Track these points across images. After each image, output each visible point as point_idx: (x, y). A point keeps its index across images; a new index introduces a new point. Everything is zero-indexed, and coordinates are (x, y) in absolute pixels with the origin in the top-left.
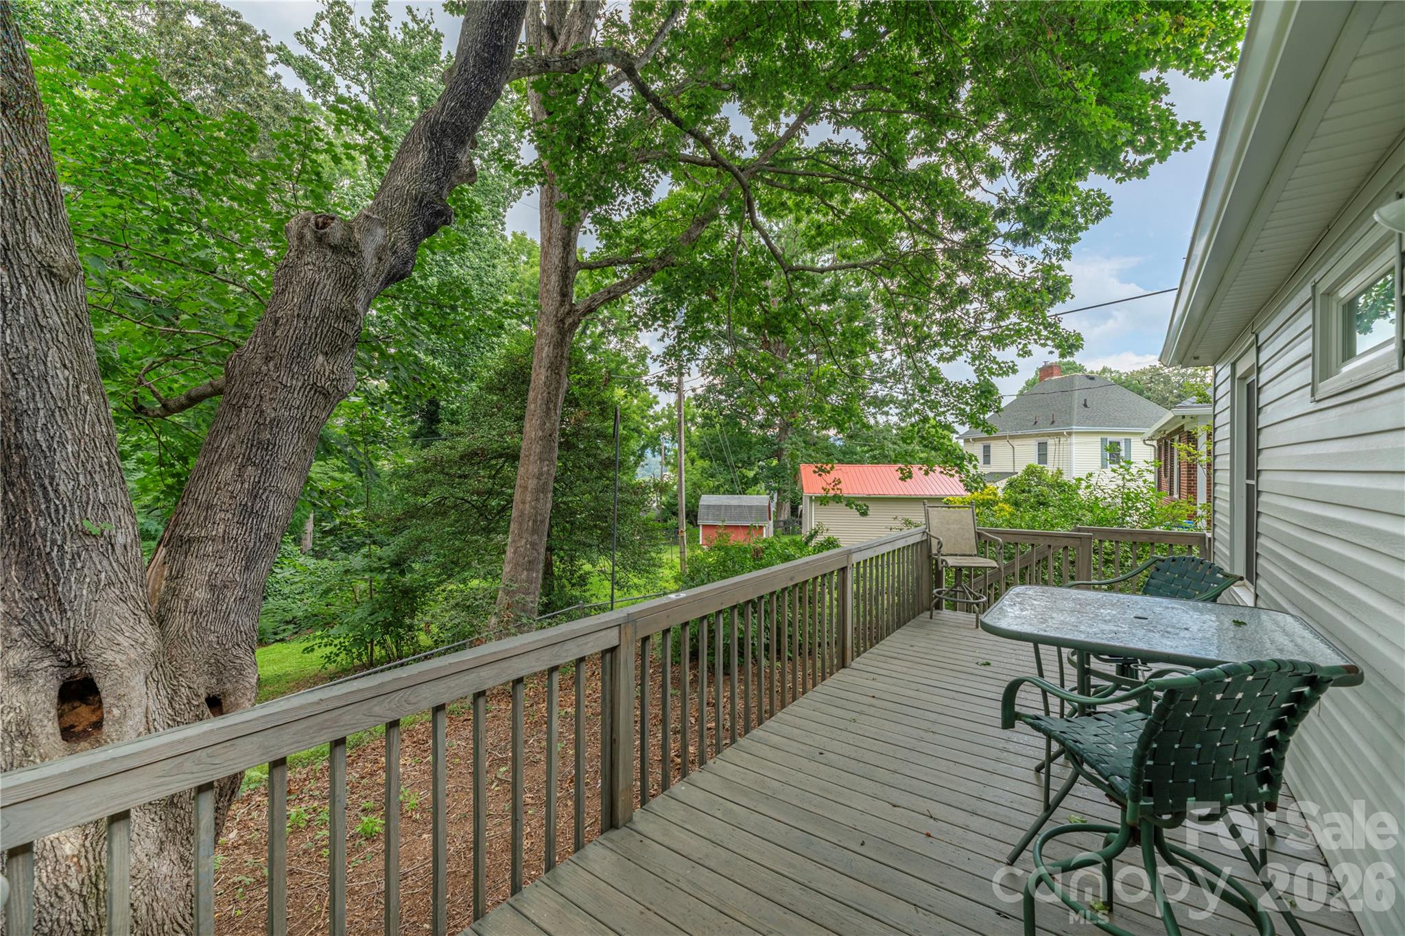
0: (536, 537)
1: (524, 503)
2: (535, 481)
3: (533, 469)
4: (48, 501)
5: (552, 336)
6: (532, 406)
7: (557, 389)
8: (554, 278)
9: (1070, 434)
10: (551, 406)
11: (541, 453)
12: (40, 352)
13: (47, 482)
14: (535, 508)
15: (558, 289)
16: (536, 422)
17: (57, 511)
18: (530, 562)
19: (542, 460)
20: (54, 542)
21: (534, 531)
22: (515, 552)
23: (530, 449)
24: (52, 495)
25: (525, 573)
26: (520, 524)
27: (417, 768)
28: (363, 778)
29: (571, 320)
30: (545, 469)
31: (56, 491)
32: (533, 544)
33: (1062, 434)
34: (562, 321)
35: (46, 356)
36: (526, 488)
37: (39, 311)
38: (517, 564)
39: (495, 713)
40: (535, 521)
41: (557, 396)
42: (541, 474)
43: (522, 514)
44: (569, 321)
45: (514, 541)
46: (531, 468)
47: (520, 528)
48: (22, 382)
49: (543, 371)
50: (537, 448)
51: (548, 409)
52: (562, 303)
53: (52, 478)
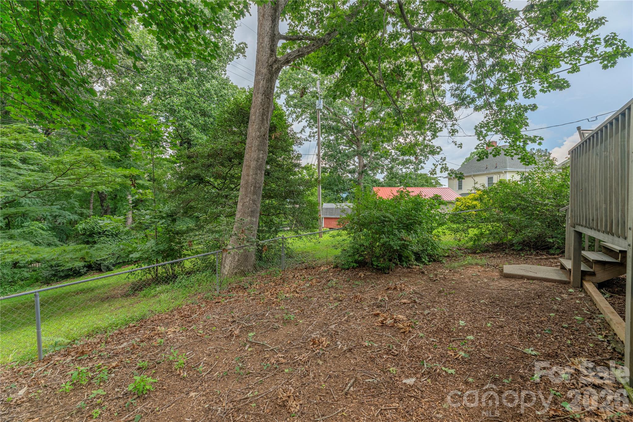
0: (255, 196)
1: (248, 175)
2: (255, 163)
3: (254, 155)
5: (265, 75)
6: (253, 117)
7: (268, 108)
8: (267, 39)
9: (506, 172)
10: (265, 117)
11: (259, 145)
14: (255, 179)
15: (268, 46)
16: (256, 127)
18: (252, 211)
19: (259, 150)
21: (255, 193)
22: (243, 205)
23: (252, 143)
25: (249, 218)
26: (246, 188)
27: (184, 334)
28: (142, 341)
29: (276, 66)
30: (261, 156)
32: (254, 201)
33: (502, 173)
34: (271, 66)
36: (249, 166)
38: (244, 212)
39: (236, 298)
40: (255, 187)
41: (268, 112)
42: (259, 159)
43: (247, 183)
44: (275, 66)
45: (242, 199)
46: (252, 154)
47: (246, 191)
49: (260, 95)
50: (256, 143)
51: (263, 119)
52: (271, 55)
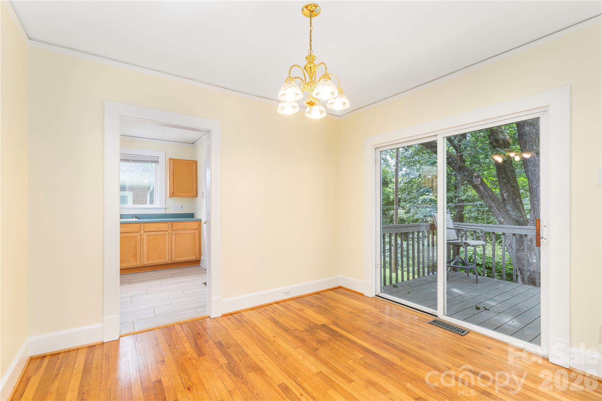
4: (536, 198)
12: (535, 170)
13: (536, 194)
17: (538, 200)
20: (537, 206)
24: (537, 197)
31: (537, 196)
35: (536, 170)
37: (535, 162)
48: (532, 176)
53: (537, 194)
